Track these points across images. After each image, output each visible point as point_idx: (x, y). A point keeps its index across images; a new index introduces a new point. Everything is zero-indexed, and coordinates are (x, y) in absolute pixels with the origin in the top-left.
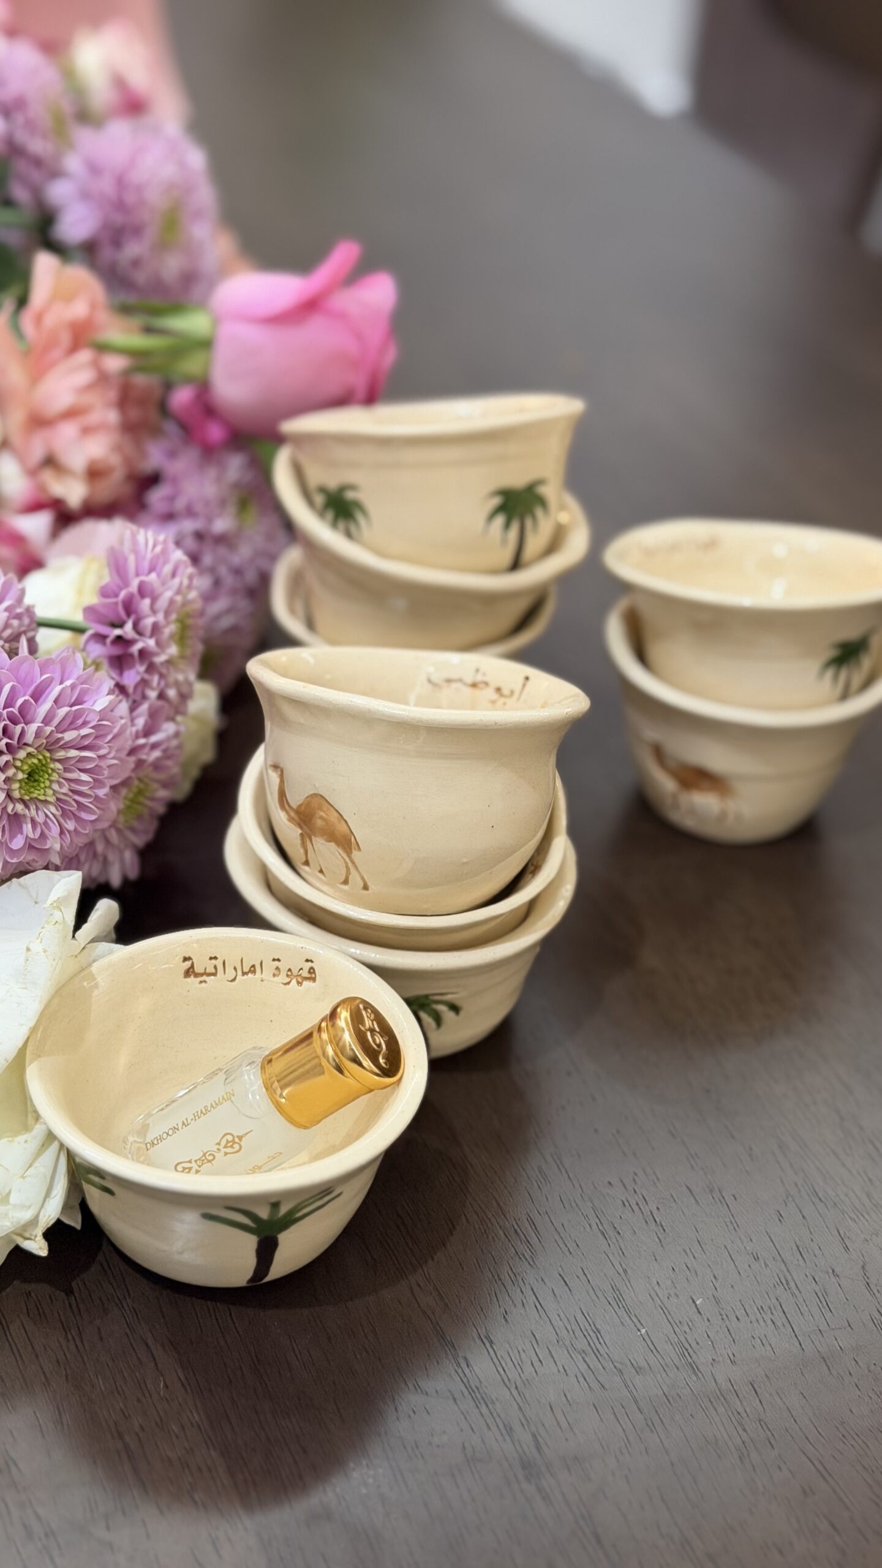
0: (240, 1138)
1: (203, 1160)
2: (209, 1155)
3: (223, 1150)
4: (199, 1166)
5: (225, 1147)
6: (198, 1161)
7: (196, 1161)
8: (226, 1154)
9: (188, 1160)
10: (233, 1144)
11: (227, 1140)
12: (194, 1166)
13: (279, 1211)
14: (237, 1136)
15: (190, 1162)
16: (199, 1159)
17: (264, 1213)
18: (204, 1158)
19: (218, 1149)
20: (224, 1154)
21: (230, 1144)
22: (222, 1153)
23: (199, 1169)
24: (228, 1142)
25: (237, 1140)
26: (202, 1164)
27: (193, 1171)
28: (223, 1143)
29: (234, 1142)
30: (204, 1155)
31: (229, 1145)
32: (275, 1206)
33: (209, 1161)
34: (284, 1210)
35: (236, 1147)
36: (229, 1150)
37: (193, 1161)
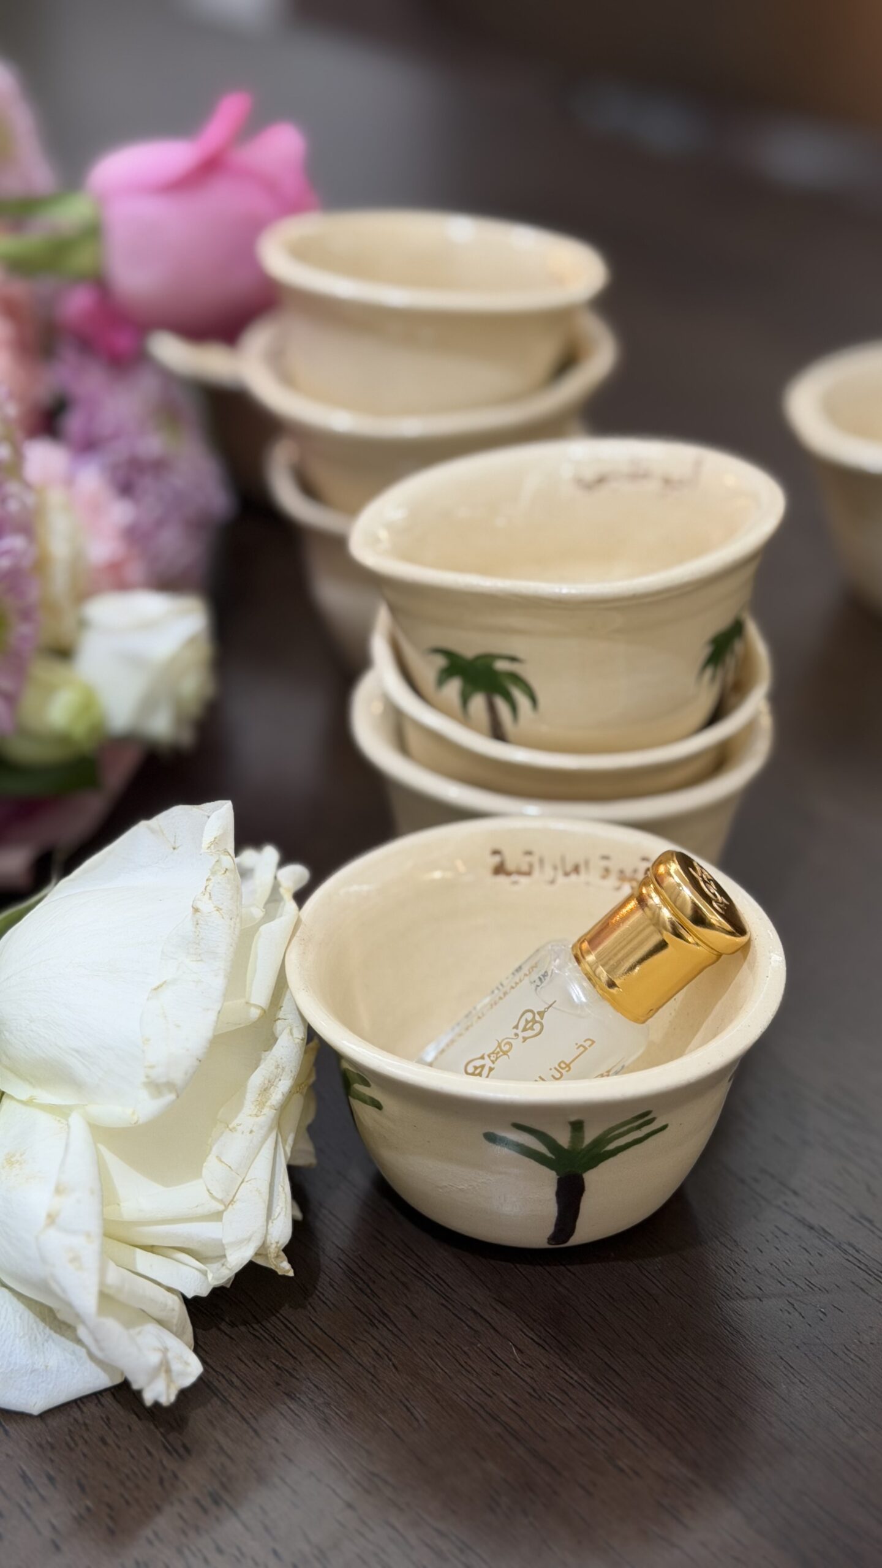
0: (541, 1014)
1: (498, 1053)
2: (505, 1044)
3: (521, 1034)
4: (493, 1062)
5: (524, 1030)
6: (492, 1055)
7: (489, 1056)
8: (525, 1039)
9: (479, 1056)
10: (533, 1024)
11: (526, 1020)
12: (487, 1062)
13: (582, 1139)
14: (539, 1013)
15: (482, 1058)
16: (493, 1053)
17: (563, 1139)
18: (498, 1049)
19: (516, 1035)
20: (522, 1040)
21: (530, 1024)
22: (520, 1039)
23: (492, 1066)
24: (527, 1022)
25: (538, 1018)
26: (497, 1058)
27: (485, 1071)
28: (521, 1026)
29: (534, 1021)
30: (499, 1045)
31: (528, 1027)
32: (577, 1127)
33: (505, 1053)
34: (590, 1135)
35: (537, 1027)
36: (529, 1033)
37: (486, 1057)
